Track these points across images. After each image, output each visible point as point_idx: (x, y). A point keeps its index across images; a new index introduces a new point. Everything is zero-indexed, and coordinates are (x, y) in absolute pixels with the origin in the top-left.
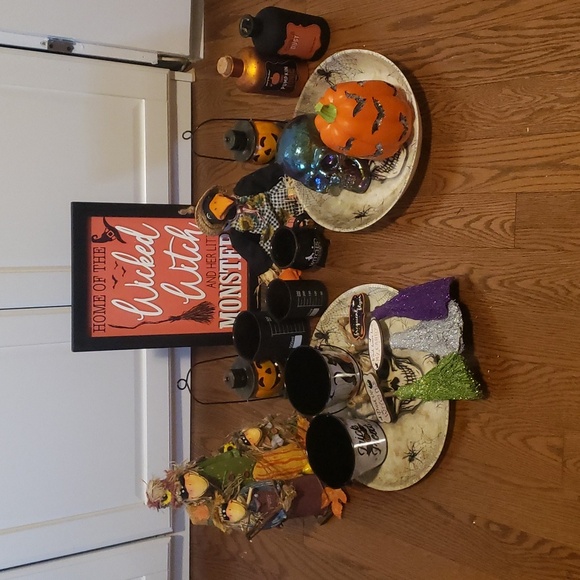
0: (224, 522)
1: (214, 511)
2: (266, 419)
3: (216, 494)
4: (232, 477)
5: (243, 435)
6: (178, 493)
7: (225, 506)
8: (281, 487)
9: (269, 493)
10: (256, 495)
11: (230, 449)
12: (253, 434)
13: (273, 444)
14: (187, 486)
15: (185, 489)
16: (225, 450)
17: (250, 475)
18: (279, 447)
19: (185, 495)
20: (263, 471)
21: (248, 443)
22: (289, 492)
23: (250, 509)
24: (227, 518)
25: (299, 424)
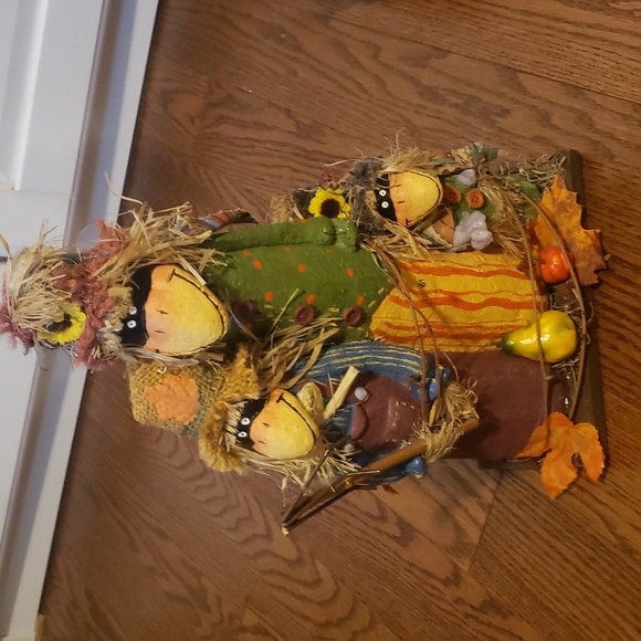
0: (234, 454)
1: (211, 415)
2: (463, 154)
3: (241, 361)
4: (308, 314)
5: (384, 182)
6: (111, 326)
7: (253, 408)
8: (443, 386)
9: (402, 395)
10: (360, 394)
11: (330, 209)
12: (416, 191)
13: (459, 237)
14: (151, 307)
15: (140, 317)
16: (315, 207)
17: (365, 319)
18: (470, 249)
19: (134, 336)
20: (406, 316)
21: (390, 214)
22: (461, 408)
23: (329, 435)
24: (247, 443)
25: (546, 200)
